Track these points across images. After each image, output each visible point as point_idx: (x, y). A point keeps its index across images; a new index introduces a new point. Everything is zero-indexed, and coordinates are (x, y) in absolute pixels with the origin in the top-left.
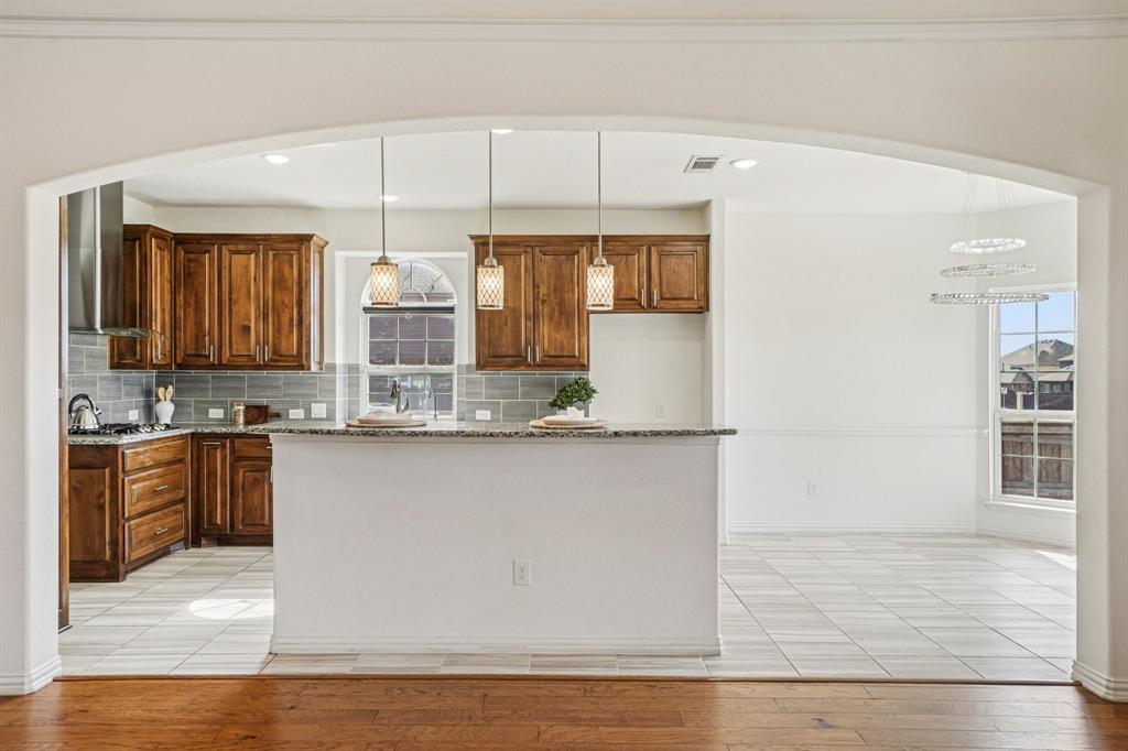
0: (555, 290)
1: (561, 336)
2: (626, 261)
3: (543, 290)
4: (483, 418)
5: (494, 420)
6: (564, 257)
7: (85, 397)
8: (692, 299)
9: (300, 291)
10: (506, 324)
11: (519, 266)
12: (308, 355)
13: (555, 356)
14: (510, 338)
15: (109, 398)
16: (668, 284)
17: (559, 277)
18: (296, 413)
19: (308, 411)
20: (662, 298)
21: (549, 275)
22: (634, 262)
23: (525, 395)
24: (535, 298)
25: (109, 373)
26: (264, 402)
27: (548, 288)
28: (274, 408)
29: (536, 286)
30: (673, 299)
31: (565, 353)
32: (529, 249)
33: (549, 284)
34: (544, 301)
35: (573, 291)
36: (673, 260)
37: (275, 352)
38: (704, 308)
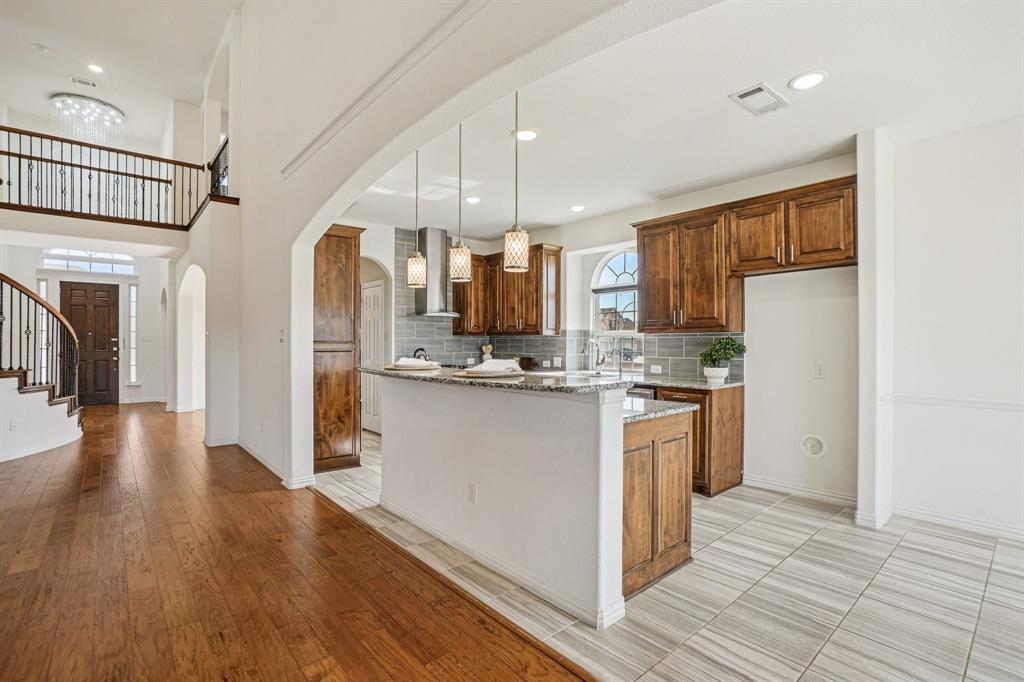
0: (697, 259)
1: (703, 300)
2: (763, 221)
3: (688, 261)
4: (656, 372)
5: (664, 374)
6: (704, 228)
7: (422, 350)
8: (839, 249)
9: (537, 284)
10: (658, 293)
11: (668, 243)
12: (541, 324)
13: (697, 319)
14: (661, 304)
15: (452, 351)
16: (808, 237)
17: (700, 246)
18: (546, 364)
19: (552, 362)
20: (802, 253)
21: (692, 247)
22: (770, 221)
23: (688, 353)
24: (681, 269)
25: (452, 337)
26: (532, 355)
27: (692, 258)
28: (537, 359)
29: (681, 258)
30: (815, 252)
31: (706, 316)
32: (676, 227)
33: (692, 254)
34: (688, 270)
35: (712, 258)
36: (814, 211)
37: (526, 324)
38: (851, 261)
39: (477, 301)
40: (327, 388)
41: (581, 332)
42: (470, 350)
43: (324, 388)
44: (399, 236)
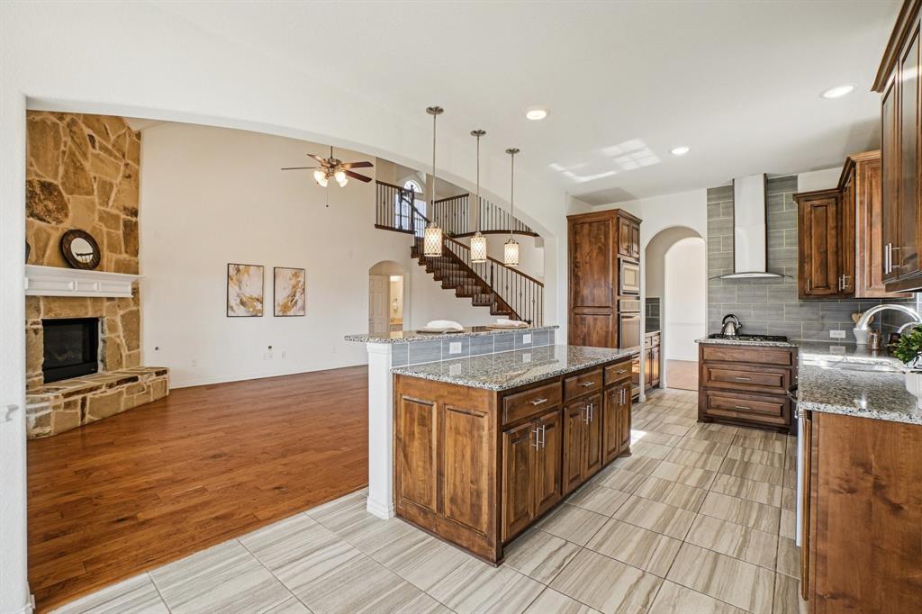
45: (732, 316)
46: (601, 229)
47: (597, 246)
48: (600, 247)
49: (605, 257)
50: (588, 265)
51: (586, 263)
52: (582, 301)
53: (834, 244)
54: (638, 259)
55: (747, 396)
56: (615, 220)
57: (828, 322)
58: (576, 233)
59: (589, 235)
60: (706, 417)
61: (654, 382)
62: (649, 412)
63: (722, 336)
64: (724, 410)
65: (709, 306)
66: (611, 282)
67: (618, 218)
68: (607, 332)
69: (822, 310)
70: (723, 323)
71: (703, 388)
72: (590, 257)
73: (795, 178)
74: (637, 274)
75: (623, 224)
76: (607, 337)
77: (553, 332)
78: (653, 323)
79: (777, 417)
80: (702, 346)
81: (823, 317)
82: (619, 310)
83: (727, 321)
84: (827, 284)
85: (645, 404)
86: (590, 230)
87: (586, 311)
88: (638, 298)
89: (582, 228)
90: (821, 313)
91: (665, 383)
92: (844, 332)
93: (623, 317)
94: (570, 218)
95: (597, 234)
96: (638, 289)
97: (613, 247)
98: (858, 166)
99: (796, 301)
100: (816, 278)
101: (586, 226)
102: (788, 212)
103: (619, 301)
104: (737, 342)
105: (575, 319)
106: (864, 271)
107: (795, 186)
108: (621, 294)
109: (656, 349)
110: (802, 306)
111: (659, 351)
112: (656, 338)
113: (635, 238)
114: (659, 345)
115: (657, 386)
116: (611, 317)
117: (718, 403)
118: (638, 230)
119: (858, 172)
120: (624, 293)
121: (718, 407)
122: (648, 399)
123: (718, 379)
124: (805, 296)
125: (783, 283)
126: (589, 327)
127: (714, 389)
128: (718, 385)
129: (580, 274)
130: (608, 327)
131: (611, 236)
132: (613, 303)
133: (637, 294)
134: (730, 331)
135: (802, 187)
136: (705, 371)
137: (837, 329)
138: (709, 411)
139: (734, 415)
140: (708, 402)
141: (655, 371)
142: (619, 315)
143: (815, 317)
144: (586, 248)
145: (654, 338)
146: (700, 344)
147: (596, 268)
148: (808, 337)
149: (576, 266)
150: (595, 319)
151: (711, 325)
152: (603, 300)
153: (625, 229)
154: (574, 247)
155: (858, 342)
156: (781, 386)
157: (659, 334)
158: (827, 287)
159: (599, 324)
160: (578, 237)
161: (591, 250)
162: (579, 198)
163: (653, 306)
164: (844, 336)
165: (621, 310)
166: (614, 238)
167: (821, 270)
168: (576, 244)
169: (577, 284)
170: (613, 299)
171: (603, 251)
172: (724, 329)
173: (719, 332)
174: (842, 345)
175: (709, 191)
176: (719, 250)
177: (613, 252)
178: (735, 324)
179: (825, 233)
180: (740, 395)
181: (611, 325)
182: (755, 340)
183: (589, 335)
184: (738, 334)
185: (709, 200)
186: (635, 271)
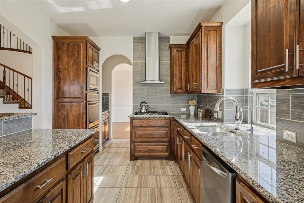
39: (181, 73)
40: (67, 122)
41: (242, 90)
42: (183, 103)
43: (66, 122)
44: (136, 41)
45: (144, 102)
46: (75, 48)
47: (73, 59)
48: (74, 60)
49: (78, 66)
50: (67, 70)
51: (66, 69)
52: (63, 94)
53: (184, 70)
54: (98, 71)
55: (152, 144)
56: (84, 44)
57: (180, 104)
58: (58, 49)
59: (67, 51)
60: (134, 158)
61: (107, 138)
62: (105, 158)
63: (141, 113)
64: (142, 152)
65: (134, 97)
66: (81, 82)
67: (86, 43)
68: (79, 114)
69: (178, 99)
70: (141, 106)
71: (133, 142)
72: (68, 66)
73: (169, 38)
74: (97, 79)
75: (89, 47)
76: (79, 116)
77: (31, 119)
78: (106, 107)
79: (165, 152)
80: (132, 119)
81: (178, 102)
82: (86, 100)
83: (142, 105)
84: (182, 87)
85: (102, 153)
86: (68, 48)
87: (66, 100)
88: (98, 93)
89: (63, 46)
90: (178, 101)
91: (112, 137)
92: (185, 109)
93: (89, 104)
94: (54, 38)
95: (73, 51)
96: (98, 88)
97: (83, 60)
98: (203, 28)
99: (169, 95)
100: (178, 84)
101: (66, 45)
102: (166, 53)
103: (86, 94)
104: (148, 116)
105: (58, 106)
106: (205, 80)
107: (169, 41)
108: (88, 90)
109: (108, 120)
110: (171, 97)
111: (109, 121)
112: (107, 114)
113: (96, 58)
114: (109, 118)
115: (108, 139)
116: (82, 104)
117: (140, 149)
118: (98, 54)
119: (203, 31)
120: (90, 89)
121: (140, 151)
122: (104, 149)
123: (140, 136)
124: (173, 93)
125: (164, 87)
126: (67, 111)
127: (138, 142)
128: (139, 139)
129: (61, 76)
130: (79, 110)
131: (82, 53)
132: (83, 96)
133: (98, 90)
134: (144, 110)
135: (172, 42)
136: (133, 133)
137: (183, 108)
138: (136, 154)
139: (147, 154)
140: (135, 149)
141: (107, 130)
142: (86, 103)
143: (176, 102)
144: (65, 59)
145: (106, 114)
146: (131, 118)
147: (72, 73)
148: (173, 112)
149: (58, 71)
150: (71, 106)
151: (134, 108)
152: (77, 94)
153: (91, 51)
154: (57, 58)
155: (191, 113)
156: (167, 137)
157: (109, 112)
158: (182, 89)
159: (74, 109)
160: (60, 52)
161: (69, 61)
162: (61, 27)
163: (106, 97)
164: (186, 111)
165: (88, 100)
166: (83, 55)
167: (180, 81)
168: (58, 56)
169: (59, 83)
170: (83, 93)
171: (77, 63)
172: (141, 109)
173: (138, 110)
174: (185, 114)
175: (134, 38)
176: (138, 69)
177: (83, 63)
178: (146, 106)
179: (181, 64)
180: (150, 143)
181: (81, 109)
182: (156, 115)
183: (68, 116)
184: (148, 112)
185: (134, 42)
186: (96, 77)
